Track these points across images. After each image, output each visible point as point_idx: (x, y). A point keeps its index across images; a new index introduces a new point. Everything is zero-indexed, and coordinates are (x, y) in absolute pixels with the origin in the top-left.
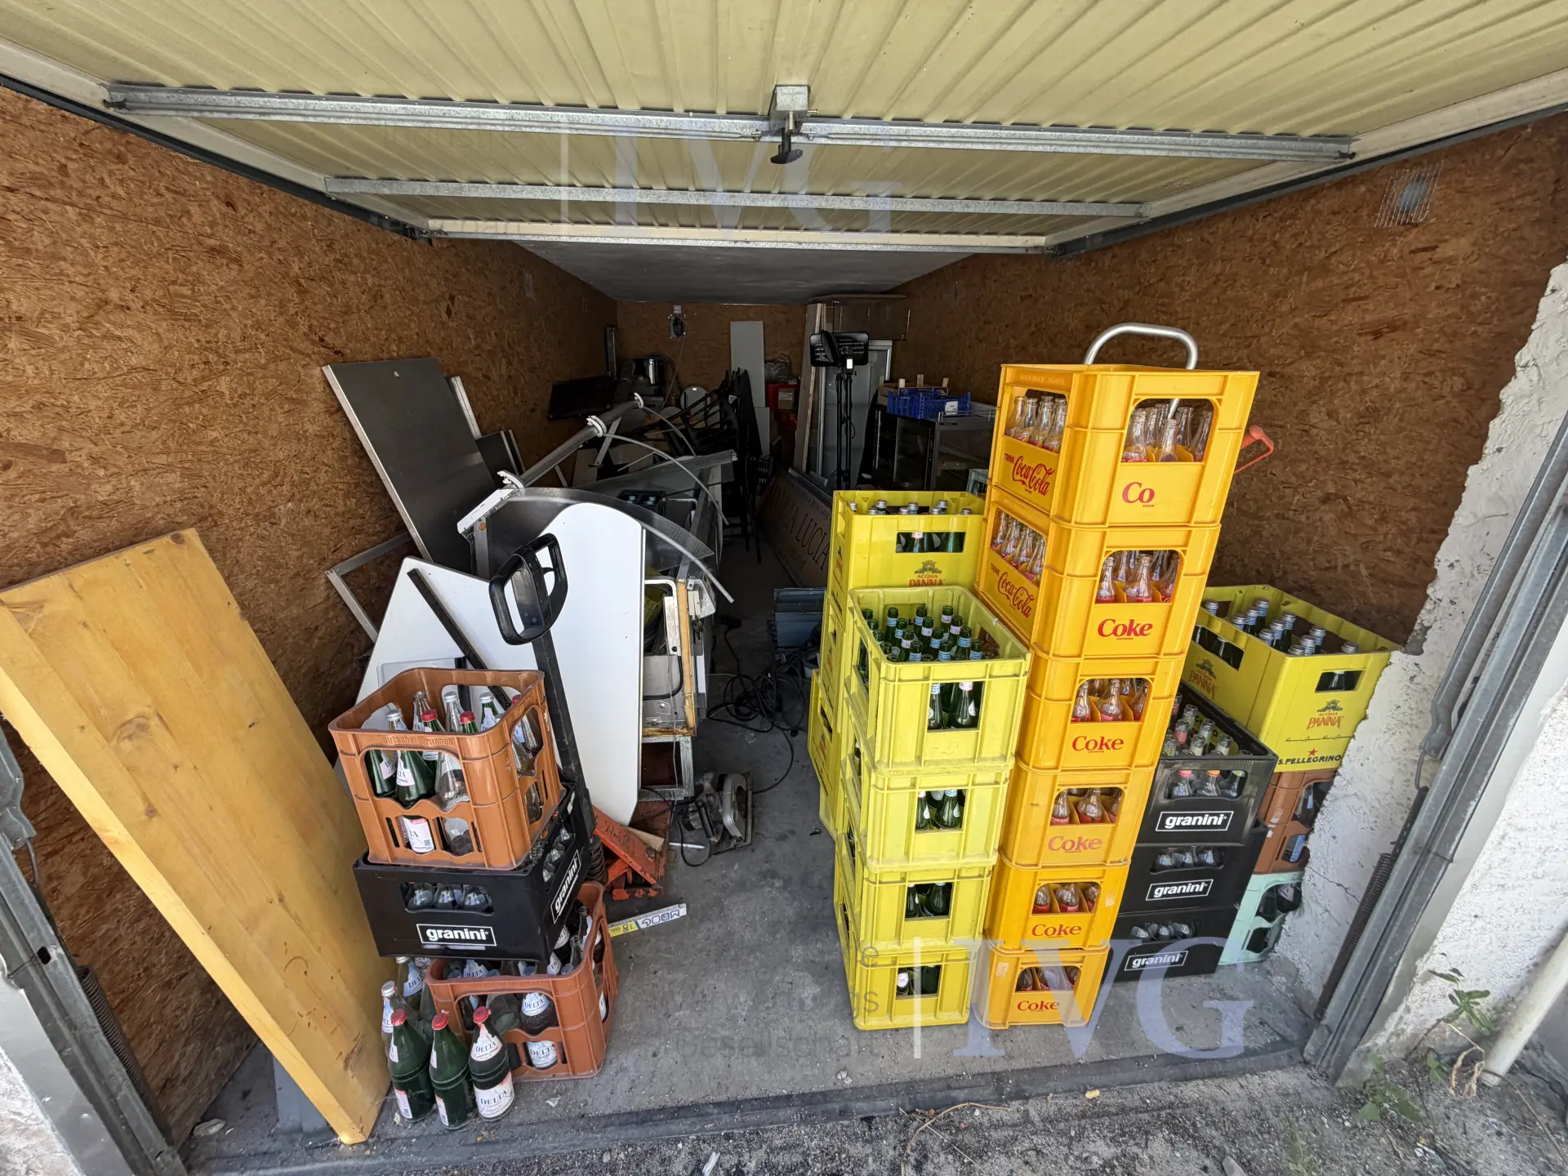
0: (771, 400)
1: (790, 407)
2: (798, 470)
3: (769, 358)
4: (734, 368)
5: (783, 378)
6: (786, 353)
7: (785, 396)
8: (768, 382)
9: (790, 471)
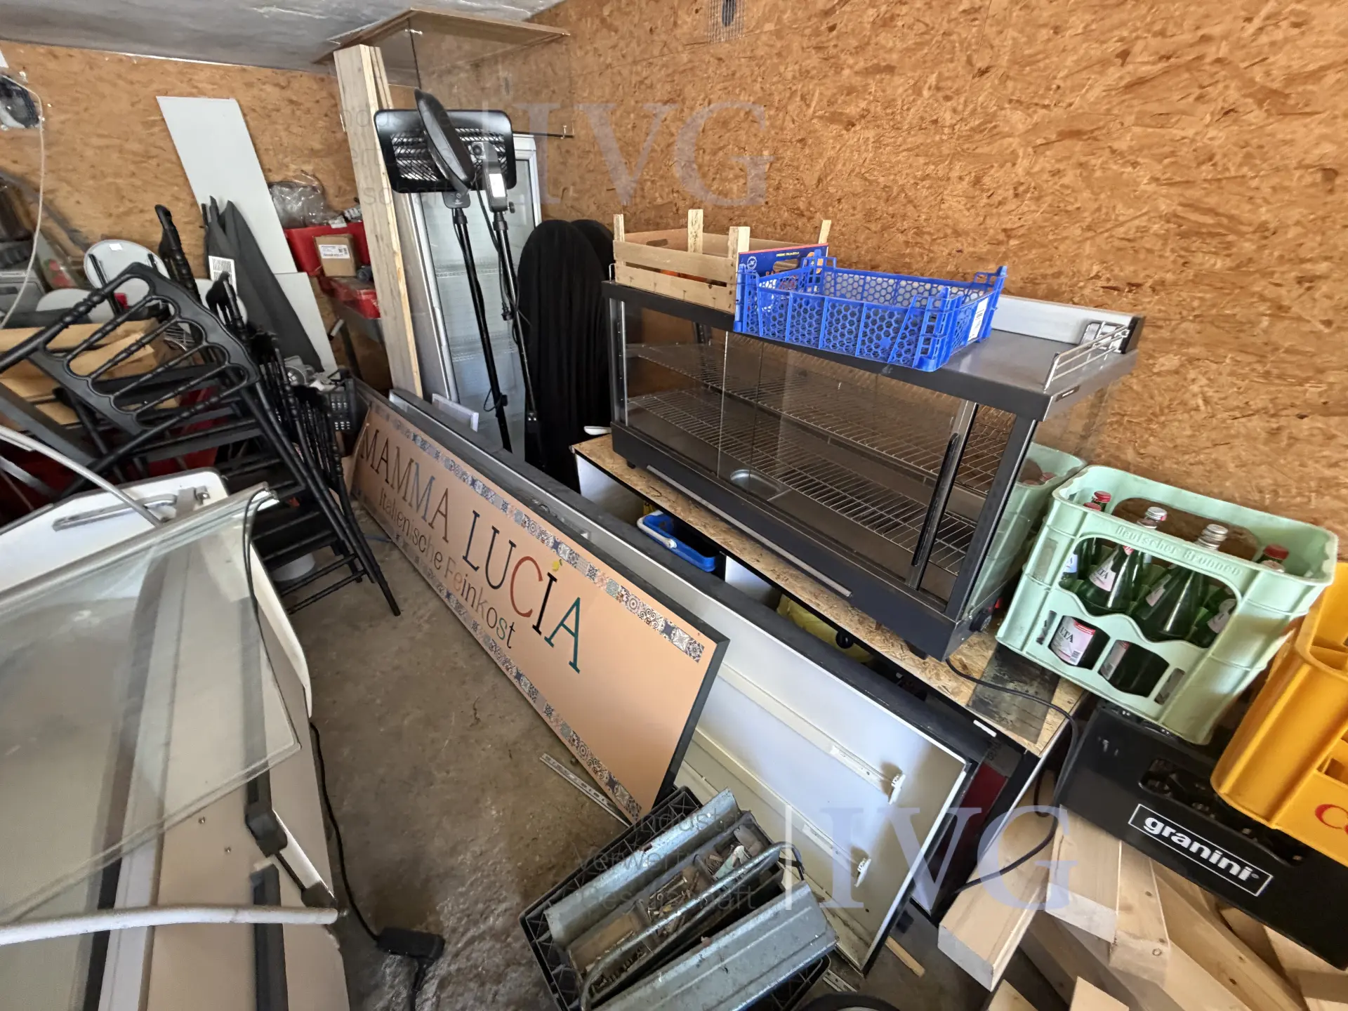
0: (305, 259)
1: (350, 271)
2: (406, 395)
3: (276, 178)
4: (203, 199)
5: (316, 216)
6: (308, 168)
7: (334, 253)
8: (290, 225)
9: (392, 398)
